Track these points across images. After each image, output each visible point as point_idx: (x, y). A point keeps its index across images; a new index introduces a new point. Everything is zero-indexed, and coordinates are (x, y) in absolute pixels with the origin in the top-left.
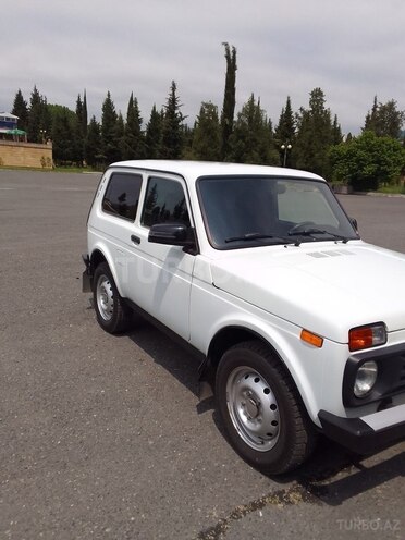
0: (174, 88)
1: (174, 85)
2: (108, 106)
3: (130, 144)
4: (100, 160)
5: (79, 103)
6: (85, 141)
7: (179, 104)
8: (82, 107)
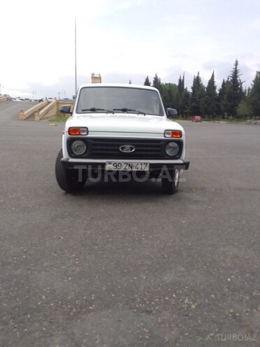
0: (236, 64)
1: (237, 62)
2: (197, 81)
3: (206, 102)
4: (186, 114)
5: (180, 80)
6: (180, 102)
7: (239, 74)
8: (181, 82)
